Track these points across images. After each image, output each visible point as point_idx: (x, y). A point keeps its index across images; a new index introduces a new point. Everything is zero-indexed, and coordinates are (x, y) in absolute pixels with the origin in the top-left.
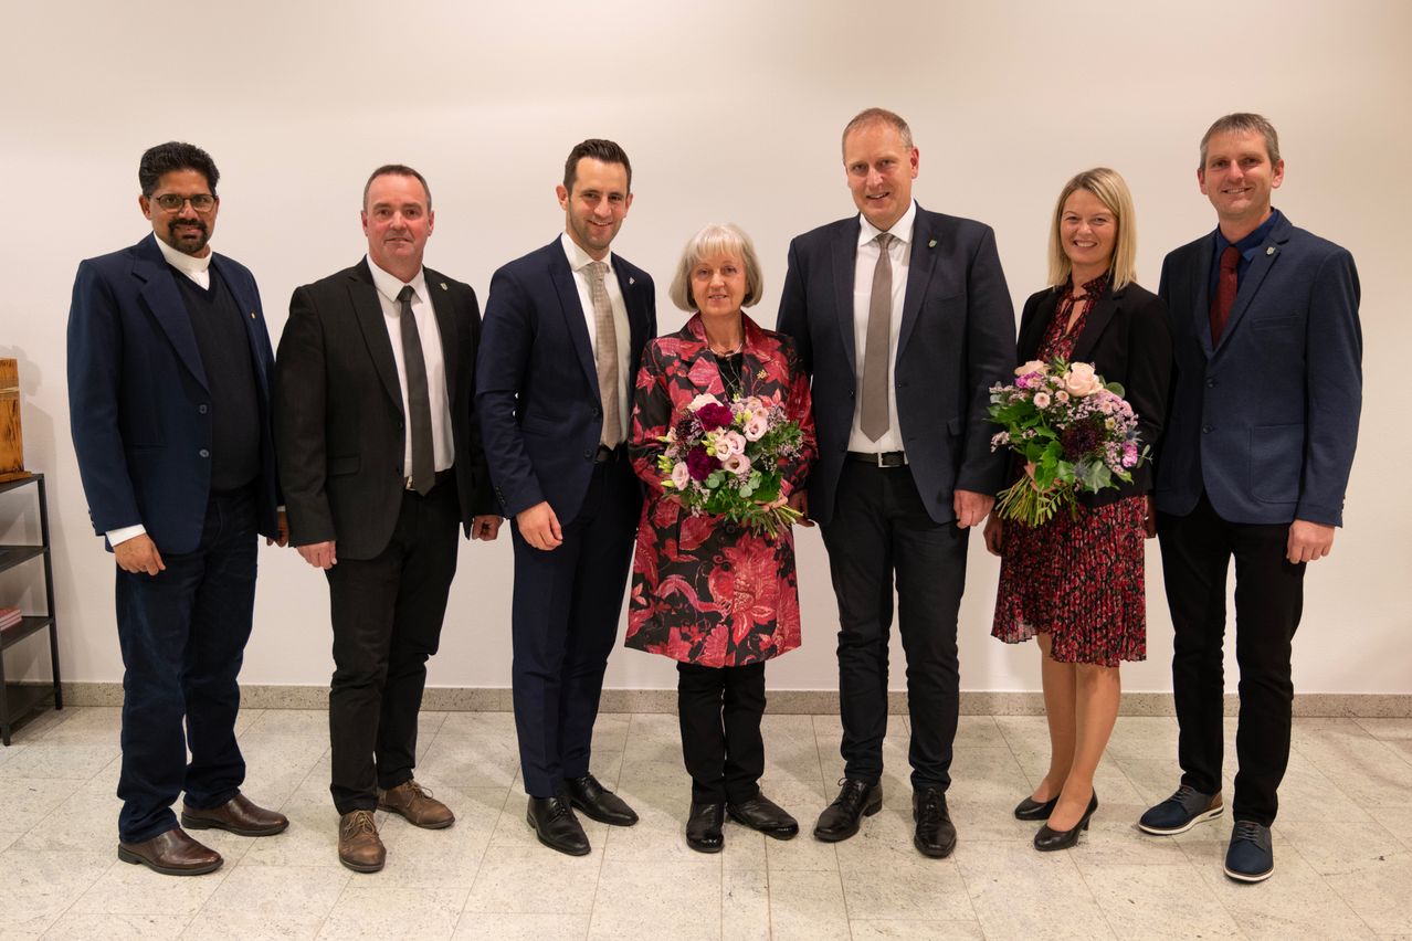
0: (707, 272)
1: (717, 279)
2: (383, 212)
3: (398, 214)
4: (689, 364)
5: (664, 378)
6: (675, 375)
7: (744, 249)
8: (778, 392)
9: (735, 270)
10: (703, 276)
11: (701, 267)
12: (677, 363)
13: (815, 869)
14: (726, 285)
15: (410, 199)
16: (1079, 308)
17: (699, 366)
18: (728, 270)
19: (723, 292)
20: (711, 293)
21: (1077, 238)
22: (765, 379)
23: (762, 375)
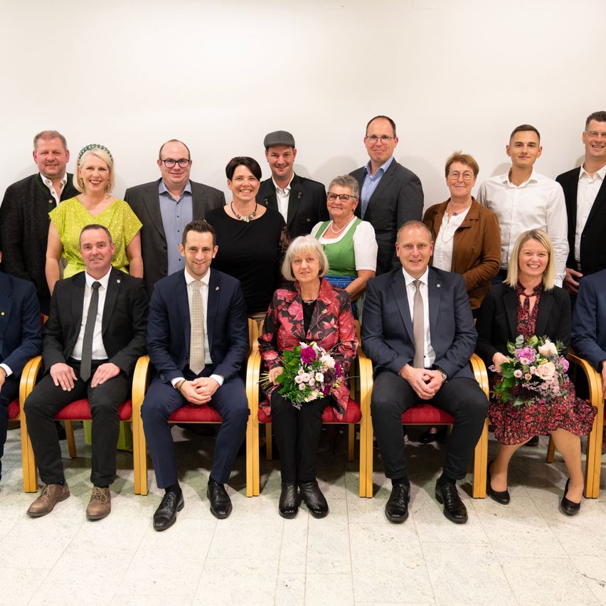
0: (299, 261)
1: (304, 264)
2: (88, 247)
3: (94, 248)
4: (289, 304)
5: (276, 311)
6: (282, 310)
7: (317, 249)
8: (333, 320)
9: (313, 259)
10: (297, 263)
11: (296, 259)
12: (283, 304)
13: (334, 497)
14: (309, 267)
15: (100, 240)
16: (533, 300)
17: (294, 305)
18: (309, 259)
19: (308, 270)
20: (301, 271)
21: (531, 263)
22: (326, 314)
23: (325, 311)
